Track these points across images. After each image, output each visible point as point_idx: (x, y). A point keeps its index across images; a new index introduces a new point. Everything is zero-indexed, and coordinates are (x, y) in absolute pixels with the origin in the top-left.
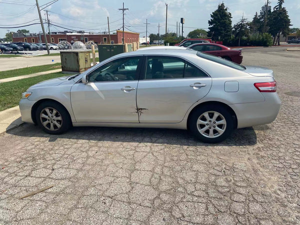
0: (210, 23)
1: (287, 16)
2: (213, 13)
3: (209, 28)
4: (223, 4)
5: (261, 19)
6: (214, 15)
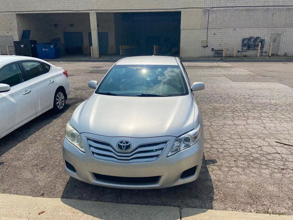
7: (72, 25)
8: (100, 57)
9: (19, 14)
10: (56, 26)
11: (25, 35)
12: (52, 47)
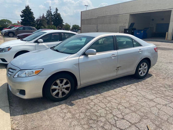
0: (22, 16)
1: (61, 18)
2: (23, 11)
3: (22, 20)
4: (28, 6)
5: (47, 17)
6: (24, 12)
7: (163, 19)
8: (172, 40)
9: (131, 14)
10: (153, 20)
11: (132, 25)
12: (142, 32)
